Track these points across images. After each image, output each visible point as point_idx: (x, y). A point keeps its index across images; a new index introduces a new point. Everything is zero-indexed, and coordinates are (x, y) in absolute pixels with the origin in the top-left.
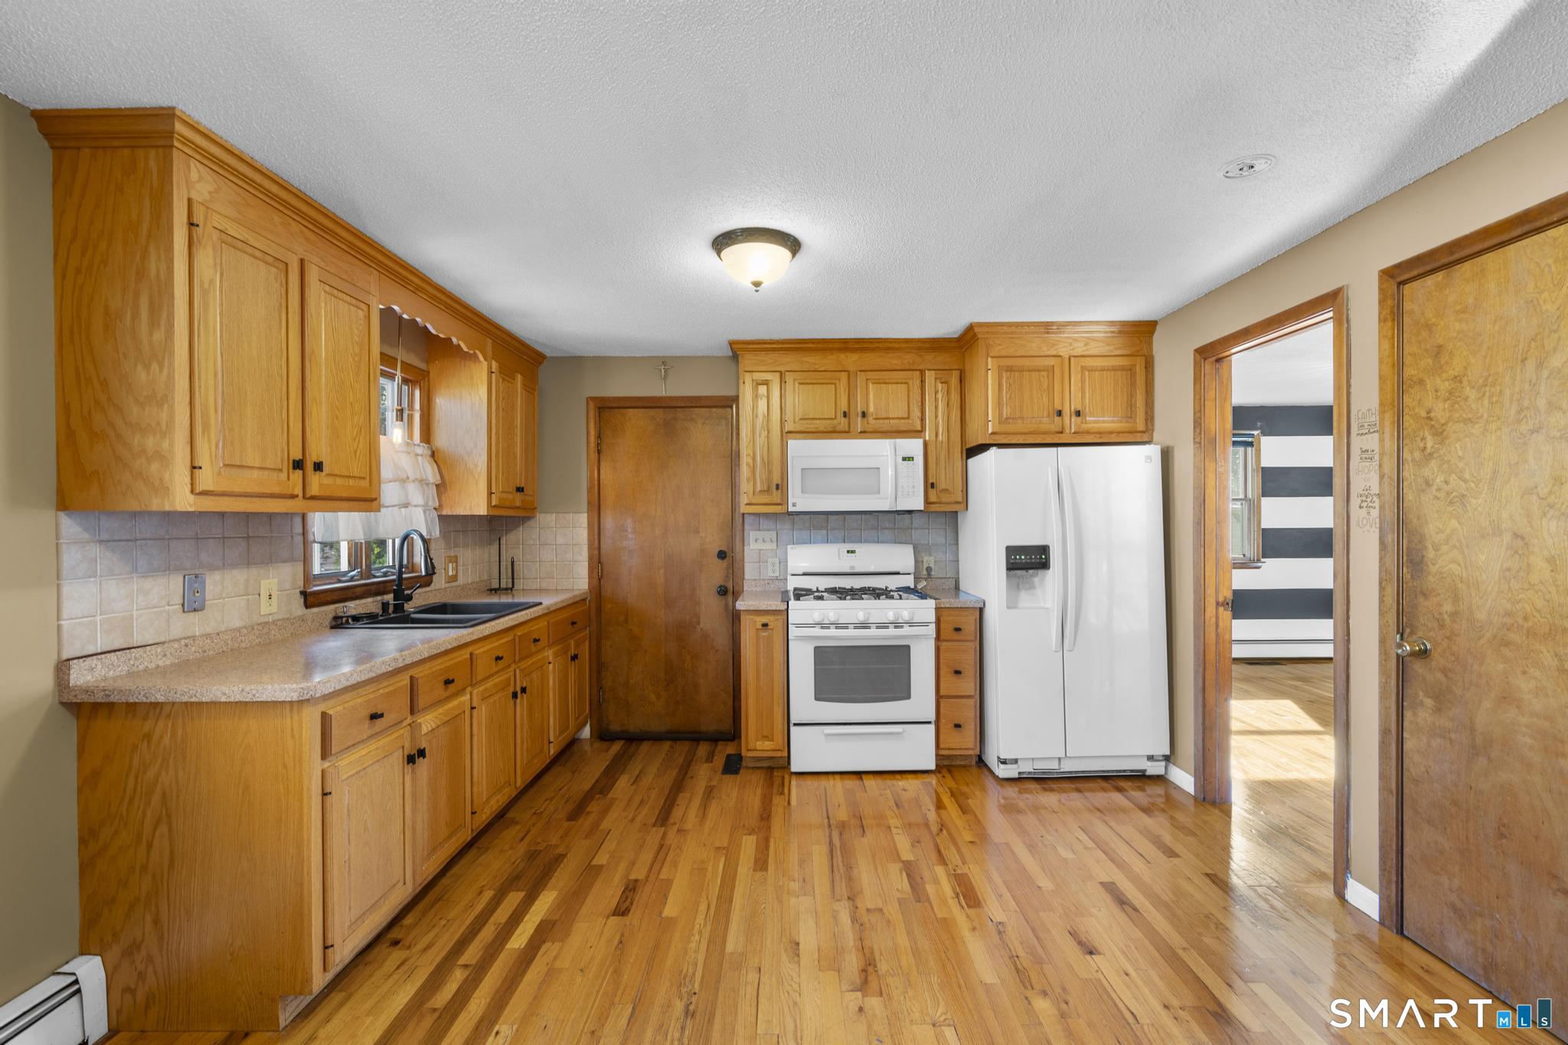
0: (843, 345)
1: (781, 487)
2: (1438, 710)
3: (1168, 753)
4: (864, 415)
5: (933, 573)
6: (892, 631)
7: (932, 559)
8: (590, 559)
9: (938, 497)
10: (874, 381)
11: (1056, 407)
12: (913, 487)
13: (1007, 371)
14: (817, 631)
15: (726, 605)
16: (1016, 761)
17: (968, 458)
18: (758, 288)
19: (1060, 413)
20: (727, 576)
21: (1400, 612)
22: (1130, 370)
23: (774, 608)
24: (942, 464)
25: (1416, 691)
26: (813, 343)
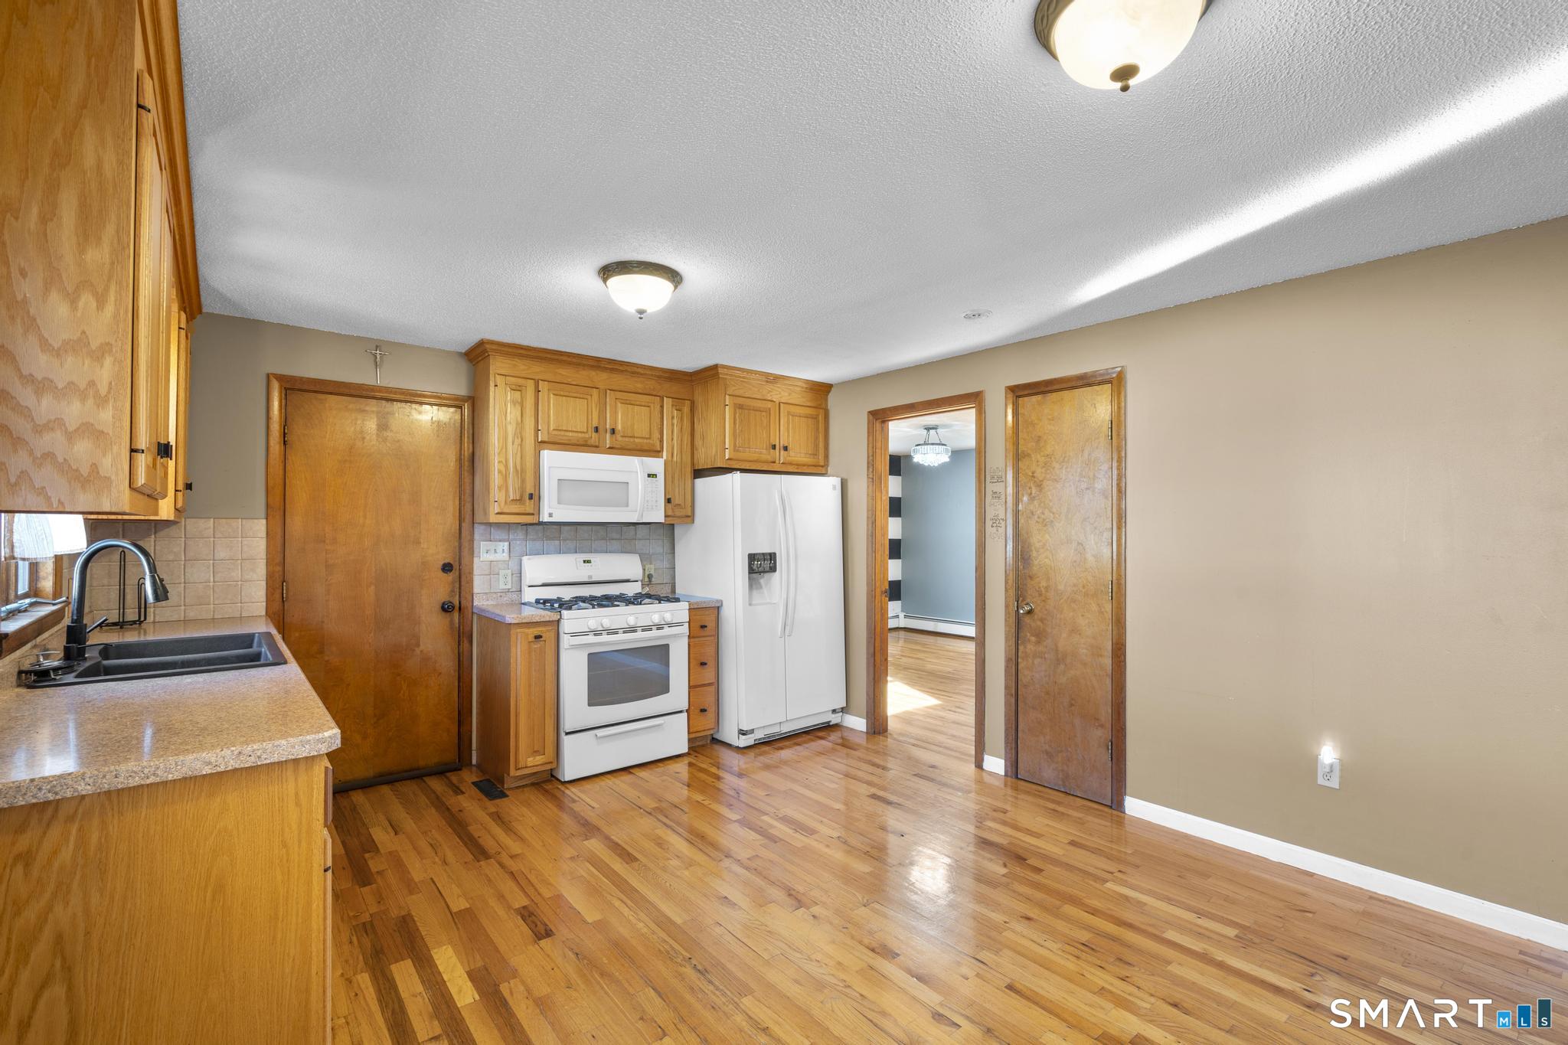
0: (595, 364)
1: (535, 497)
2: (1038, 642)
3: (845, 705)
4: (613, 431)
5: (653, 580)
6: (655, 633)
7: (652, 566)
8: (270, 577)
9: (673, 512)
10: (622, 401)
11: (771, 441)
12: (656, 501)
13: (739, 408)
14: (591, 639)
15: (452, 622)
16: (752, 731)
17: (695, 478)
18: (642, 316)
19: (774, 447)
20: (453, 591)
21: (1018, 589)
22: (815, 418)
23: (548, 619)
24: (676, 481)
25: (1027, 634)
26: (569, 356)
